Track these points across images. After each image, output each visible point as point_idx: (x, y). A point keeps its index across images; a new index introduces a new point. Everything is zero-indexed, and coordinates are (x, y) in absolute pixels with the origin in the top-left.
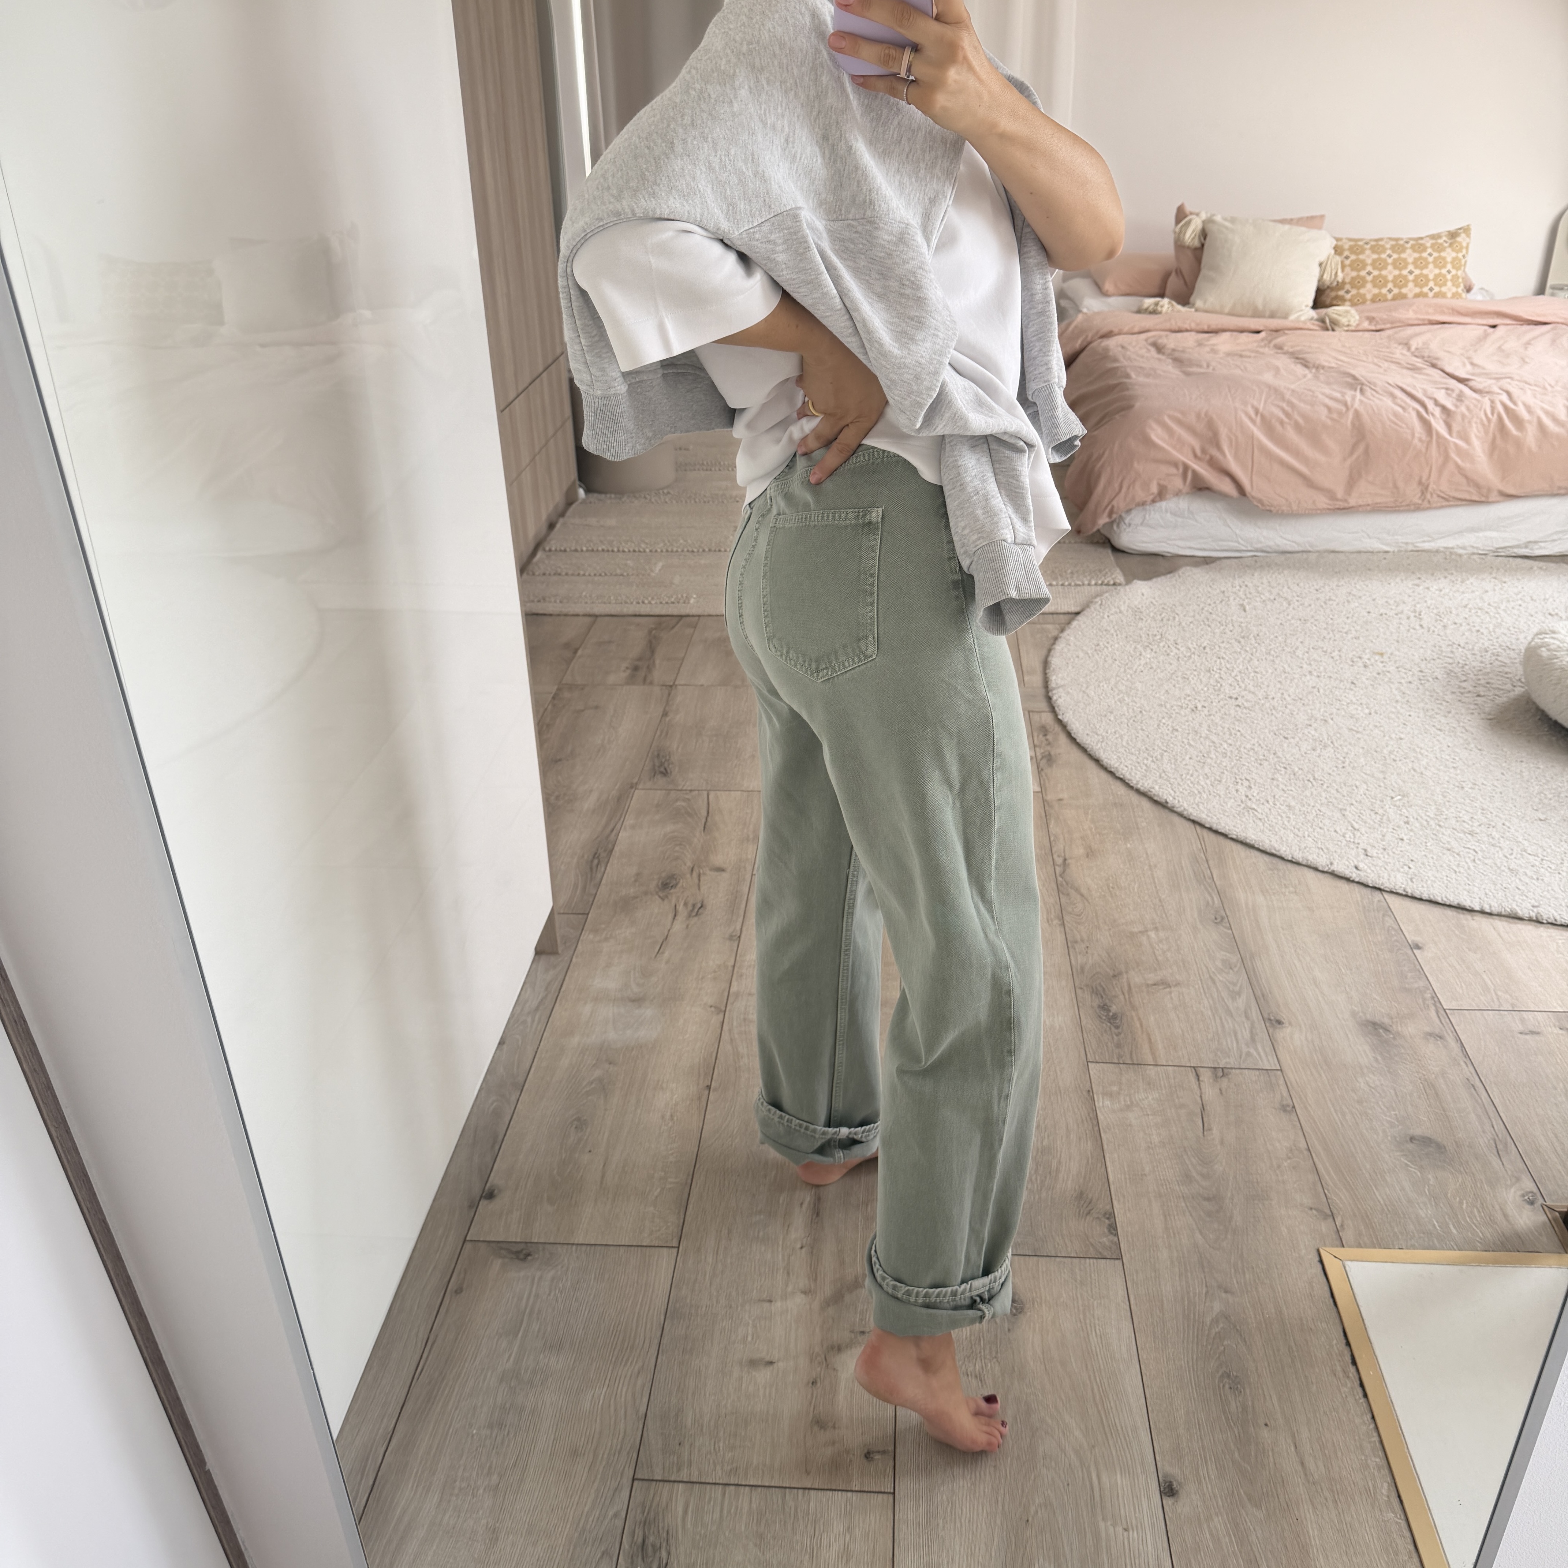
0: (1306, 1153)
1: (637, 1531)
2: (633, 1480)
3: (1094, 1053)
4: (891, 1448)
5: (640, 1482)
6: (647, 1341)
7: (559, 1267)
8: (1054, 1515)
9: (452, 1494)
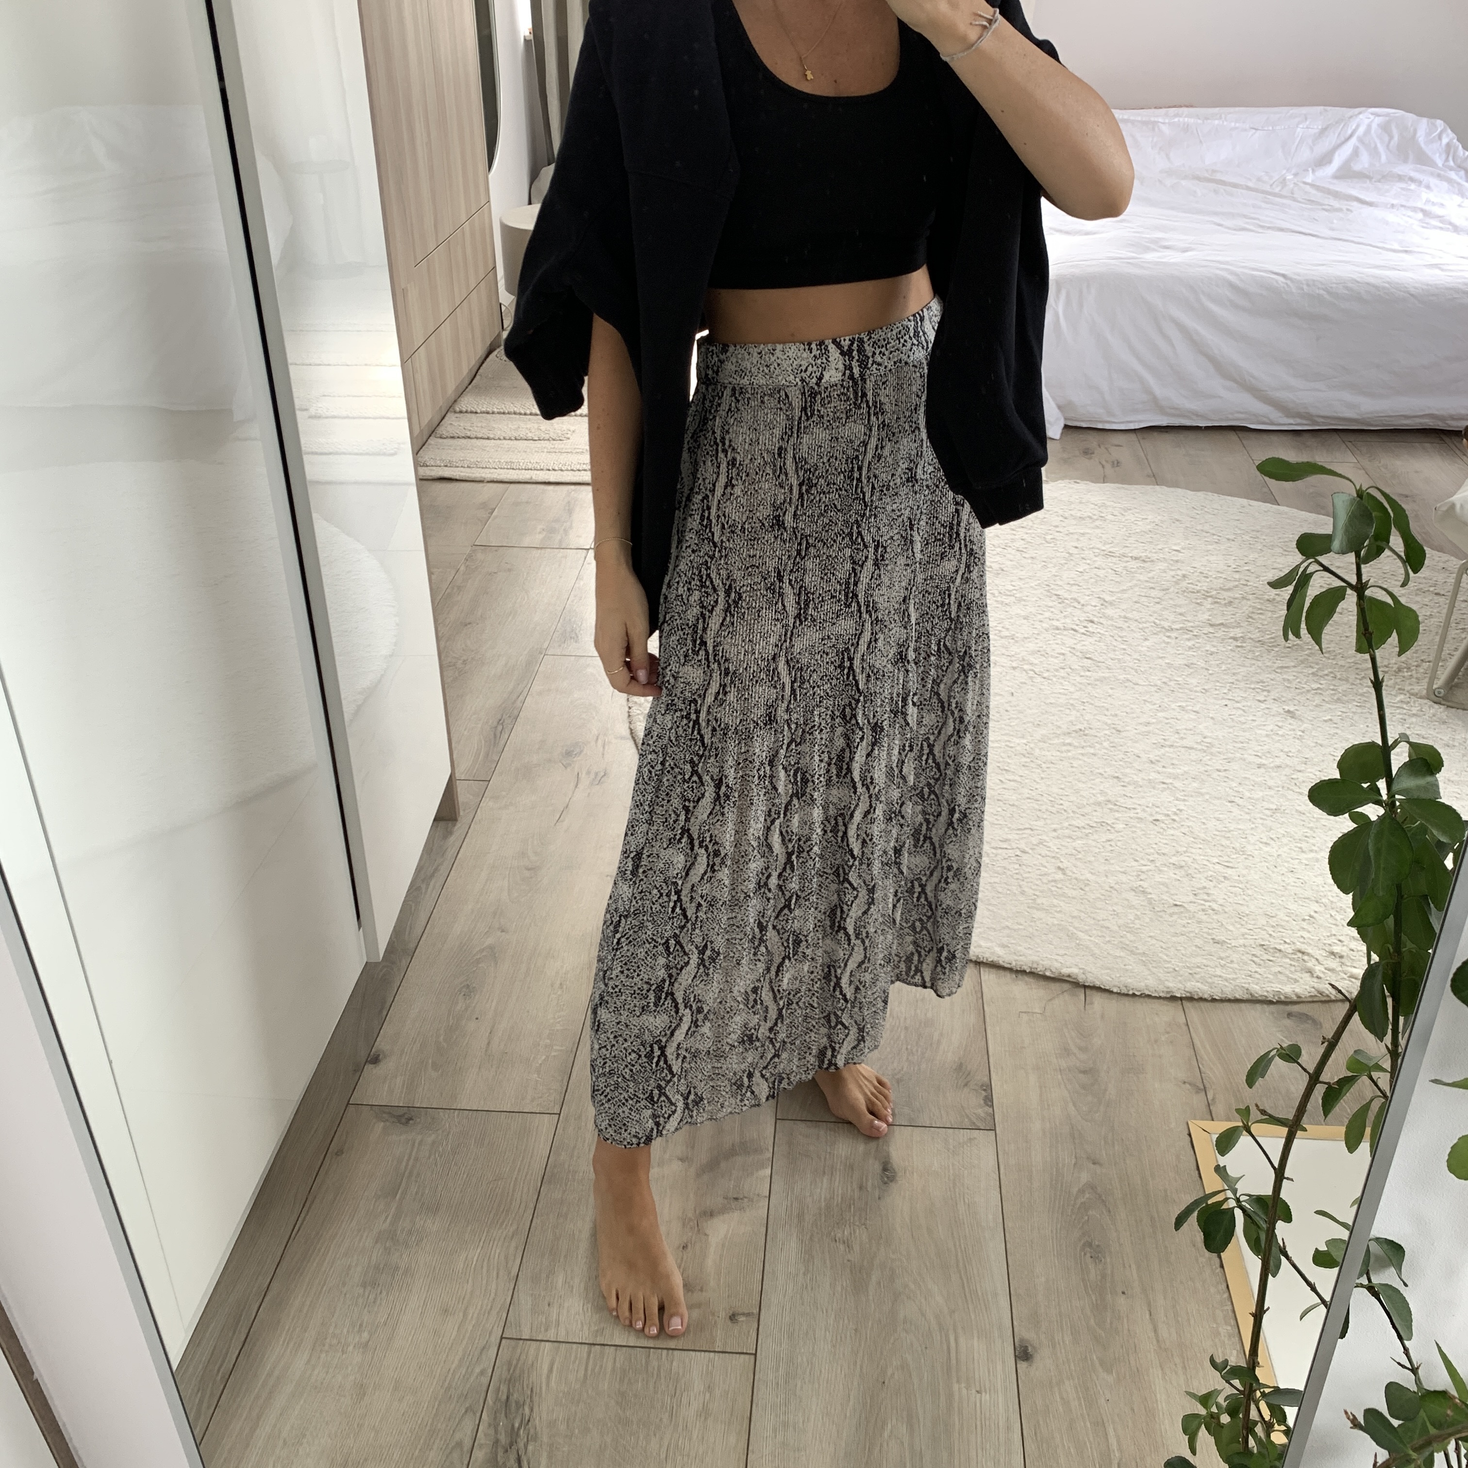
0: (1185, 1028)
1: (502, 1387)
2: (502, 1338)
4: (756, 1311)
5: (508, 1341)
6: (523, 1206)
7: (440, 1131)
8: (910, 1376)
9: (321, 1351)
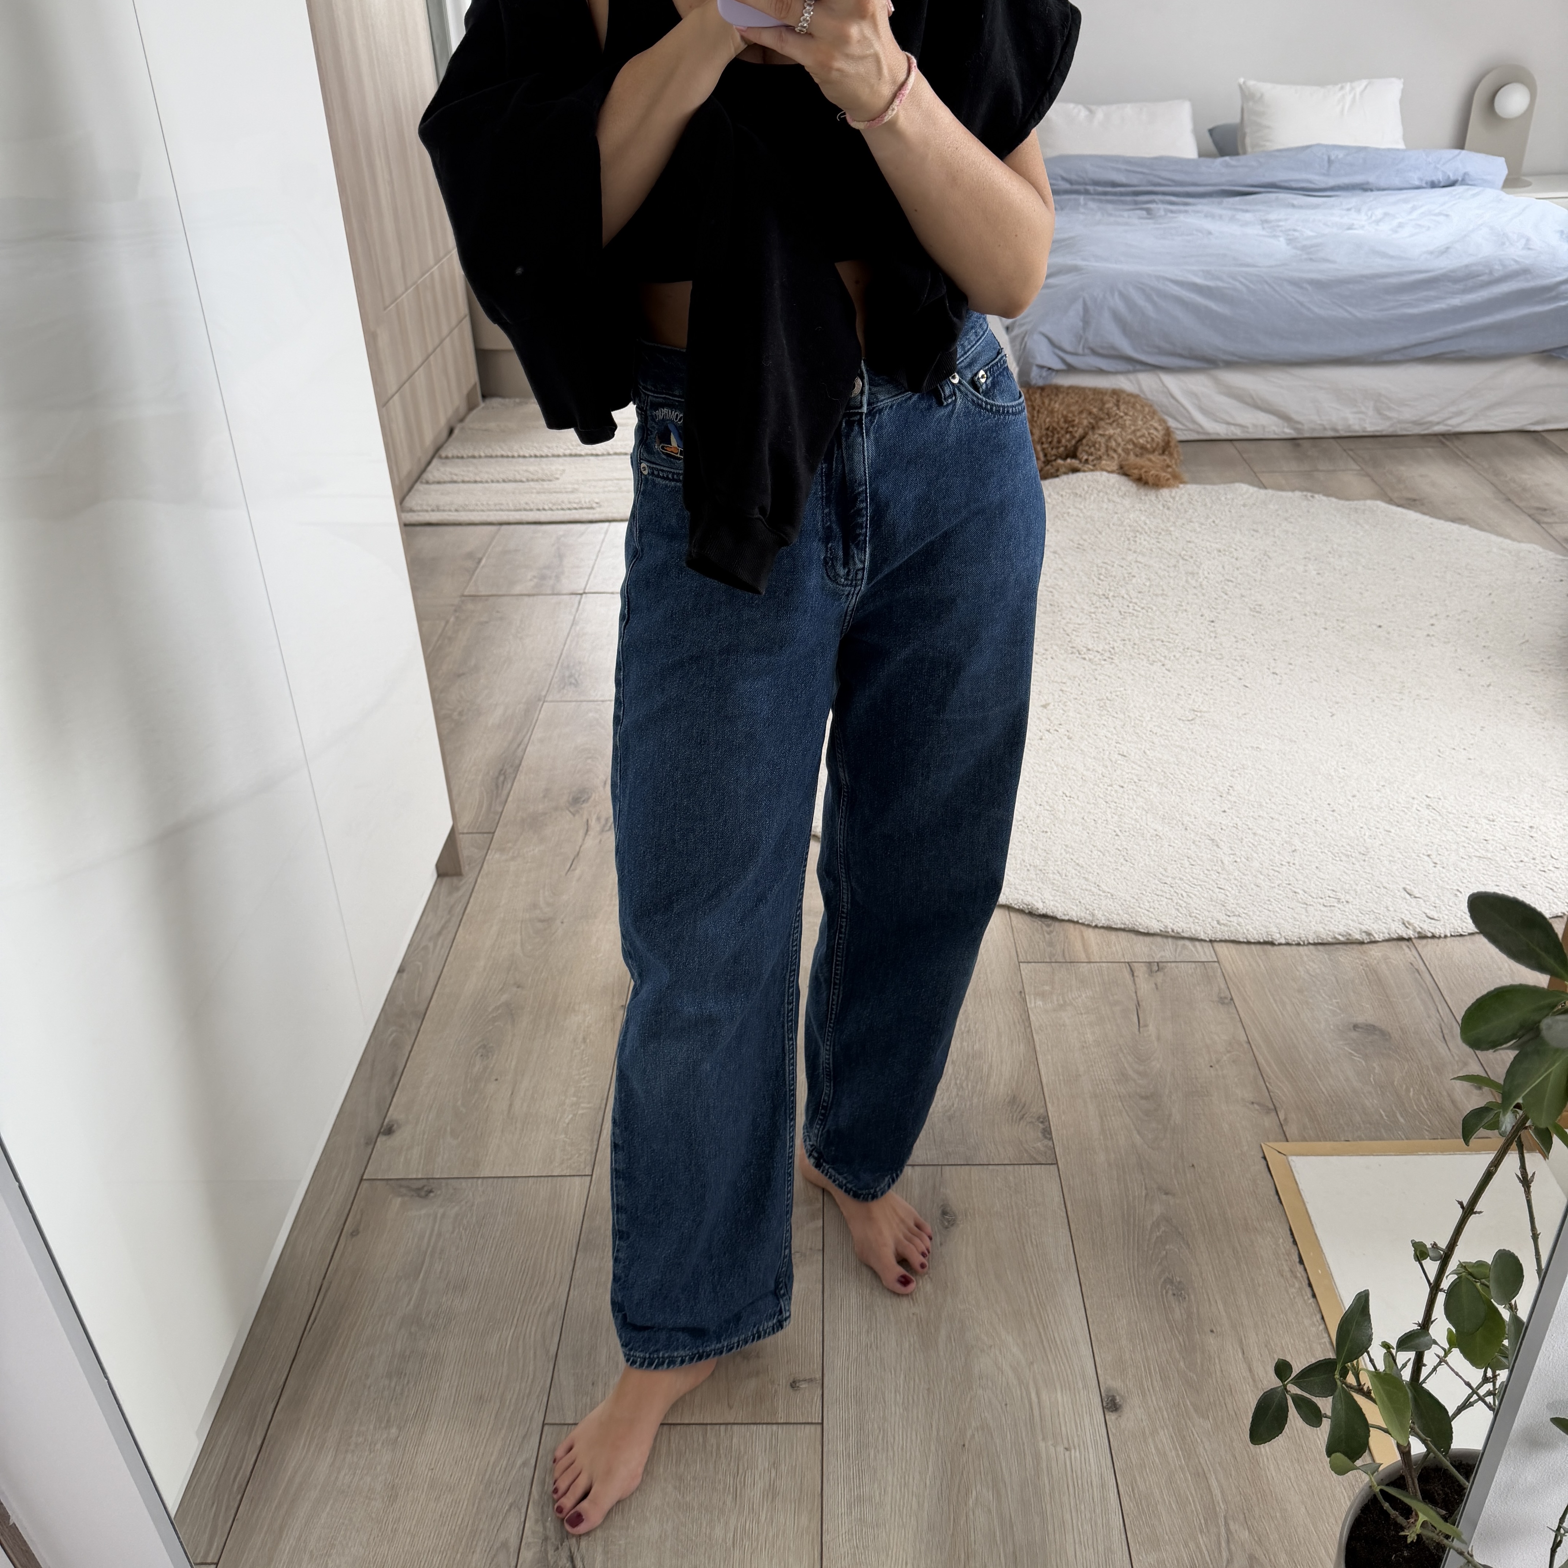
0: (1246, 1046)
1: (547, 1480)
2: (543, 1425)
3: (1026, 953)
4: (818, 1376)
5: (551, 1427)
6: (558, 1276)
7: (463, 1203)
8: (992, 1437)
9: (347, 1451)
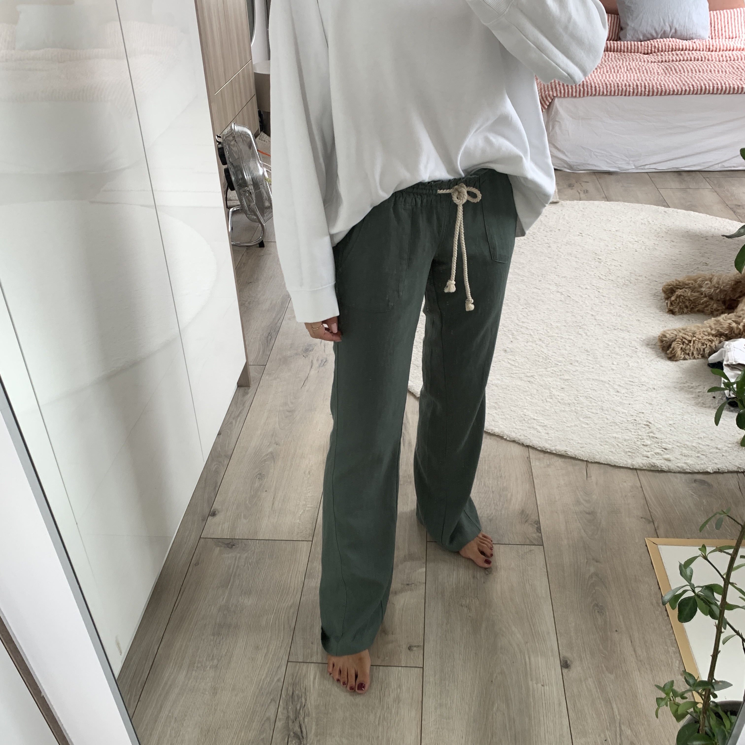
0: (640, 489)
1: (289, 688)
2: (288, 662)
4: (422, 644)
5: (291, 663)
6: (295, 590)
7: (249, 552)
8: (506, 678)
9: (193, 670)
